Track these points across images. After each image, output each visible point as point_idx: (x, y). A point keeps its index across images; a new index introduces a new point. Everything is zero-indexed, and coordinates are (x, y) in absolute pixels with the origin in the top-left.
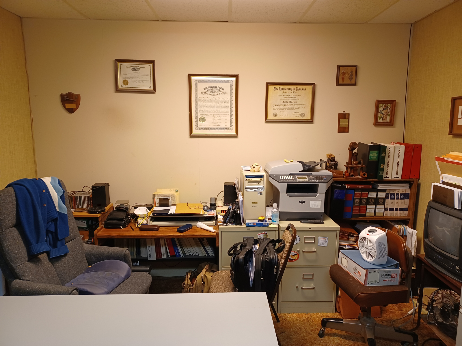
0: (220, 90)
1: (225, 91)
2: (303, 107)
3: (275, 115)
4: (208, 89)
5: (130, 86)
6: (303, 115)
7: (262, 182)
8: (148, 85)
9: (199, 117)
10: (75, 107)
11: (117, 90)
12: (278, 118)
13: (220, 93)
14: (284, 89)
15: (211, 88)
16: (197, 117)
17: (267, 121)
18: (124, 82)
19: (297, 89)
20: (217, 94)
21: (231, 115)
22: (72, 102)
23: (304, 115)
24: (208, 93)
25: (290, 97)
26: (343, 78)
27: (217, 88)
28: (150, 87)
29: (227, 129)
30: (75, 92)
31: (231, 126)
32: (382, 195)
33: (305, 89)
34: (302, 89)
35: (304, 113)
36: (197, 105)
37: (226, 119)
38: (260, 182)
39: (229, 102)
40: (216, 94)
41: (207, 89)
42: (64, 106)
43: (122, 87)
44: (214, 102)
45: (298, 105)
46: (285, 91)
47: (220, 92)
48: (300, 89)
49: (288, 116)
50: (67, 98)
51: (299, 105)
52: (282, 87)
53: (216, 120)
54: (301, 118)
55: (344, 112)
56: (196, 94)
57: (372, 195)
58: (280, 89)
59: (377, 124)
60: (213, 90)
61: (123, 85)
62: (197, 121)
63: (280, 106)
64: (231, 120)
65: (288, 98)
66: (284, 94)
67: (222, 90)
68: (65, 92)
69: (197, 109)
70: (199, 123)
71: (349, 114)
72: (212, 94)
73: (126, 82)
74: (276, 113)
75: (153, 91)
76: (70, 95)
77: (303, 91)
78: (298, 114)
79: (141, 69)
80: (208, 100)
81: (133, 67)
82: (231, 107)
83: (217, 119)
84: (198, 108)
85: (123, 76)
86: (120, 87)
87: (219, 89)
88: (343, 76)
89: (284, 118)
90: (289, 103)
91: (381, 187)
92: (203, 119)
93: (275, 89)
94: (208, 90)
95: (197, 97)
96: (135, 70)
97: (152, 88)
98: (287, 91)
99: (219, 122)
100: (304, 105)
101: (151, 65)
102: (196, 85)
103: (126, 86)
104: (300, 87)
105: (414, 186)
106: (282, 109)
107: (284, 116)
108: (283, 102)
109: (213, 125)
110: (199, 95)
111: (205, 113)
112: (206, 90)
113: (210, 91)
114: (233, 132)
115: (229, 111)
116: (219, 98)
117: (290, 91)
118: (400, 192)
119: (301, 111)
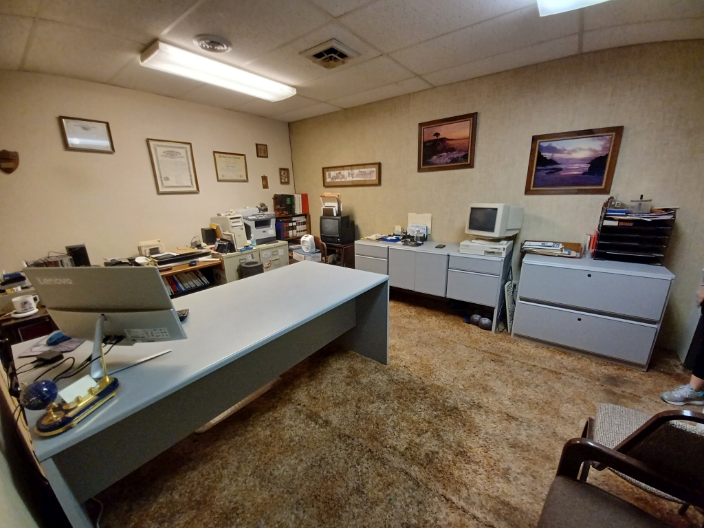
0: (177, 155)
1: (181, 155)
2: (242, 171)
6: (241, 176)
7: (240, 221)
9: (163, 177)
10: (14, 167)
11: (68, 148)
12: (225, 178)
14: (226, 157)
15: (169, 152)
16: (161, 177)
17: (219, 180)
19: (235, 158)
20: (176, 158)
21: (191, 176)
22: (9, 160)
24: (168, 156)
25: (231, 163)
26: (260, 153)
28: (108, 148)
29: (189, 187)
31: (192, 184)
32: (294, 224)
33: (239, 158)
36: (159, 166)
37: (187, 179)
39: (187, 165)
43: (73, 145)
44: (174, 164)
48: (237, 158)
49: (232, 177)
51: (237, 169)
52: (225, 155)
54: (240, 178)
55: (264, 175)
56: (157, 157)
57: (290, 224)
58: (224, 157)
59: (282, 183)
60: (171, 154)
62: (162, 180)
63: (225, 170)
64: (191, 180)
66: (227, 161)
67: (179, 155)
69: (160, 170)
70: (164, 182)
71: (267, 177)
72: (171, 157)
74: (224, 175)
75: (112, 153)
78: (238, 175)
79: (93, 129)
80: (169, 162)
81: (83, 126)
82: (189, 169)
83: (179, 178)
84: (161, 168)
85: (72, 134)
86: (70, 146)
87: (176, 153)
88: (260, 151)
89: (229, 178)
90: (231, 167)
91: (294, 219)
92: (167, 179)
93: (220, 156)
95: (158, 160)
96: (85, 128)
97: (110, 149)
98: (228, 159)
99: (181, 181)
101: (104, 124)
102: (155, 149)
104: (236, 156)
105: (308, 217)
106: (227, 172)
108: (227, 166)
109: (176, 183)
110: (160, 158)
111: (169, 173)
112: (166, 154)
113: (169, 154)
114: (195, 189)
115: (188, 172)
116: (178, 161)
117: (230, 159)
118: (302, 221)
119: (239, 173)
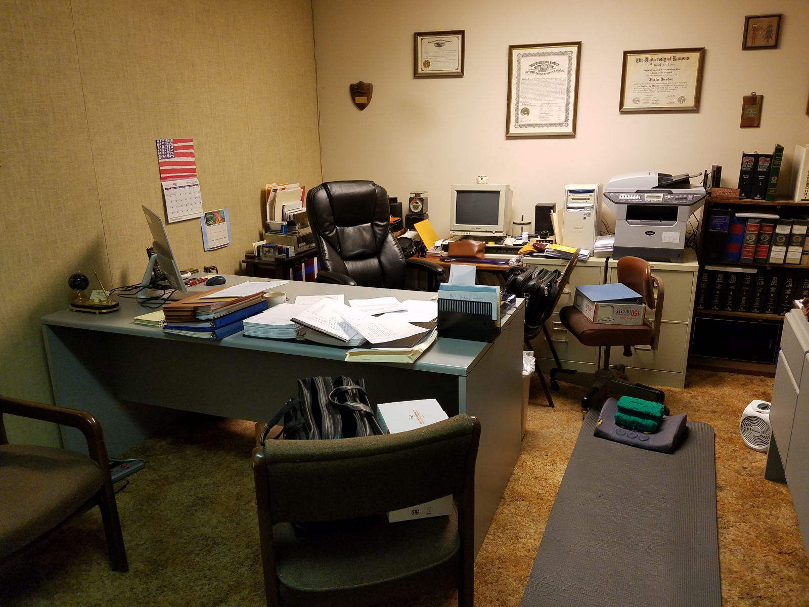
0: (553, 67)
1: (560, 67)
2: (684, 86)
3: (636, 101)
4: (536, 65)
5: (432, 69)
6: (682, 99)
7: (592, 199)
8: (454, 67)
9: (521, 108)
10: (366, 102)
11: (417, 75)
12: (640, 106)
13: (552, 70)
14: (653, 60)
15: (540, 64)
16: (517, 108)
17: (623, 111)
18: (424, 64)
19: (674, 59)
20: (549, 73)
21: (568, 104)
22: (362, 95)
23: (684, 100)
24: (536, 72)
25: (662, 71)
26: (754, 38)
27: (549, 64)
28: (457, 69)
29: (560, 125)
30: (366, 81)
31: (567, 120)
32: (800, 230)
33: (688, 58)
34: (683, 58)
35: (683, 97)
36: (518, 91)
37: (559, 110)
38: (588, 199)
39: (566, 84)
40: (546, 72)
41: (534, 66)
42: (354, 100)
43: (422, 70)
44: (543, 85)
45: (674, 84)
46: (653, 63)
47: (554, 70)
48: (680, 59)
49: (657, 101)
50: (357, 89)
51: (676, 84)
52: (650, 56)
53: (544, 112)
54: (678, 105)
55: (753, 94)
56: (519, 75)
57: (782, 230)
58: (647, 60)
60: (542, 67)
61: (424, 68)
62: (518, 114)
63: (645, 87)
64: (567, 111)
65: (659, 74)
66: (652, 68)
67: (557, 67)
68: (355, 82)
69: (518, 96)
70: (521, 116)
71: (762, 97)
72: (542, 73)
73: (427, 64)
74: (638, 98)
75: (460, 75)
76: (361, 84)
77: (684, 60)
78: (674, 98)
79: (447, 43)
80: (535, 82)
81: (437, 42)
82: (568, 91)
83: (546, 110)
84: (520, 95)
85: (424, 55)
86: (419, 71)
87: (552, 64)
88: (754, 33)
89: (651, 106)
90: (660, 81)
92: (526, 112)
93: (638, 60)
94: (535, 68)
95: (519, 79)
96: (439, 45)
97: (459, 70)
98: (658, 63)
99: (549, 115)
100: (685, 84)
101: (460, 36)
102: (519, 61)
103: (428, 69)
104: (679, 55)
106: (648, 91)
107: (651, 102)
108: (651, 79)
109: (540, 119)
110: (523, 76)
111: (530, 102)
112: (533, 68)
113: (539, 68)
114: (569, 130)
115: (565, 97)
116: (552, 78)
117: (663, 62)
119: (679, 93)
